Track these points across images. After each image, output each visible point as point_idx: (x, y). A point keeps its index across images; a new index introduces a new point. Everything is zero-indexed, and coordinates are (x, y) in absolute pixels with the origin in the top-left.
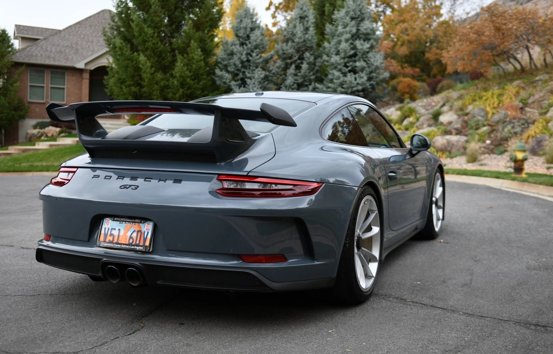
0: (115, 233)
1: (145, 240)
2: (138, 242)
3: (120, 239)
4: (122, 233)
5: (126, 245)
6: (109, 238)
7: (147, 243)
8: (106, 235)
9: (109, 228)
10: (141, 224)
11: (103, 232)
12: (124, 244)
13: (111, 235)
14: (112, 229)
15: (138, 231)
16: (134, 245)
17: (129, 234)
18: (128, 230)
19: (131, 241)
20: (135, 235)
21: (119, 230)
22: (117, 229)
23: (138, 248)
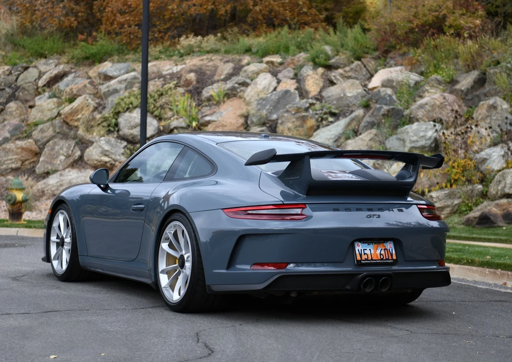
0: (368, 252)
1: (392, 255)
2: (387, 258)
3: (373, 256)
4: (373, 252)
5: (380, 260)
6: (364, 257)
7: (394, 257)
8: (361, 255)
9: (361, 250)
10: (384, 244)
11: (357, 252)
12: (378, 260)
13: (365, 254)
14: (364, 250)
15: (385, 249)
16: (385, 260)
17: (378, 252)
18: (377, 249)
19: (382, 257)
20: (383, 252)
21: (370, 249)
22: (368, 249)
23: (389, 261)
